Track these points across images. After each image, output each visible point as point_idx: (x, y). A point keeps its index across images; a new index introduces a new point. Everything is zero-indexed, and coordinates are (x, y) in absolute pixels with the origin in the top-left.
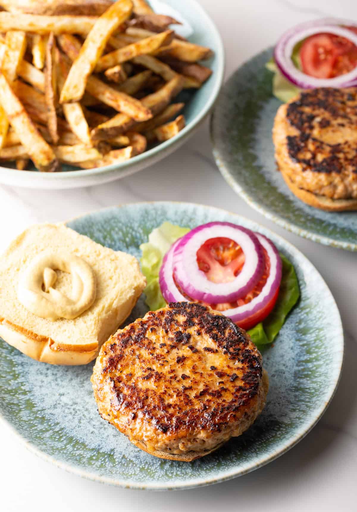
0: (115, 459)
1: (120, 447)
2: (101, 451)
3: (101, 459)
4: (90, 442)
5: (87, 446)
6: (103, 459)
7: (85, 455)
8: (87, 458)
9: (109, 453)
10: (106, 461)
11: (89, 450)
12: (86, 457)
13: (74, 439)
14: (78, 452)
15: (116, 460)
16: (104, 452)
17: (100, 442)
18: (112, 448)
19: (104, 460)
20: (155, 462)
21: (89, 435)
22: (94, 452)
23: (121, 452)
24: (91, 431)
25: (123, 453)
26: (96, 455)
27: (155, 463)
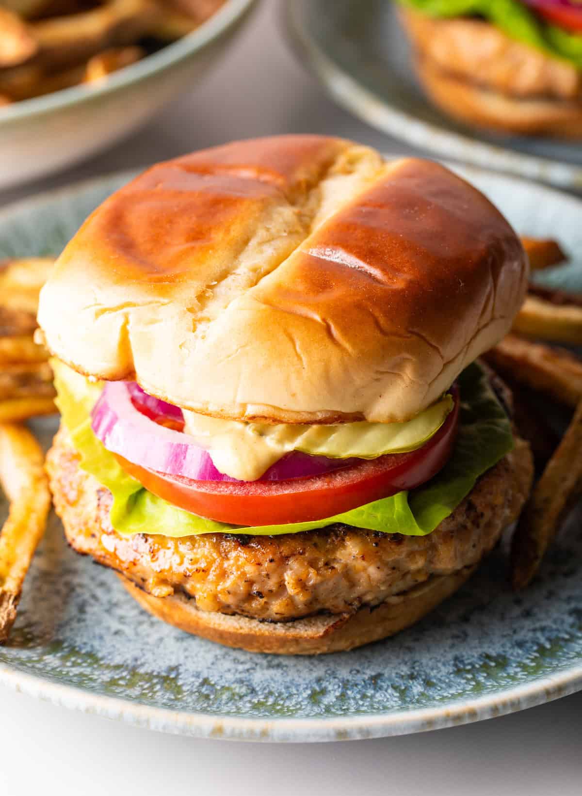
0: (182, 685)
1: (194, 662)
2: (142, 671)
3: (141, 686)
4: (109, 654)
5: (102, 659)
6: (146, 686)
7: (95, 677)
8: (103, 682)
9: (164, 674)
10: (155, 690)
11: (108, 667)
12: (100, 681)
13: (66, 645)
14: (76, 670)
15: (185, 688)
16: (149, 671)
17: (137, 653)
18: (173, 663)
19: (151, 688)
20: (295, 692)
21: (108, 638)
22: (122, 672)
23: (197, 672)
24: (113, 630)
25: (205, 674)
26: (128, 677)
27: (295, 694)
